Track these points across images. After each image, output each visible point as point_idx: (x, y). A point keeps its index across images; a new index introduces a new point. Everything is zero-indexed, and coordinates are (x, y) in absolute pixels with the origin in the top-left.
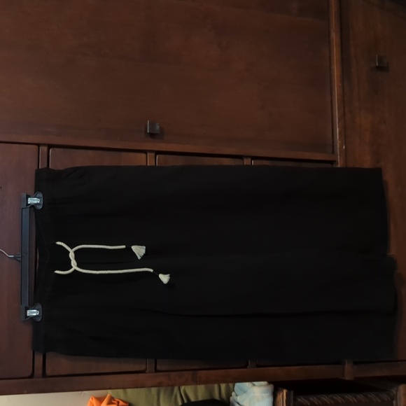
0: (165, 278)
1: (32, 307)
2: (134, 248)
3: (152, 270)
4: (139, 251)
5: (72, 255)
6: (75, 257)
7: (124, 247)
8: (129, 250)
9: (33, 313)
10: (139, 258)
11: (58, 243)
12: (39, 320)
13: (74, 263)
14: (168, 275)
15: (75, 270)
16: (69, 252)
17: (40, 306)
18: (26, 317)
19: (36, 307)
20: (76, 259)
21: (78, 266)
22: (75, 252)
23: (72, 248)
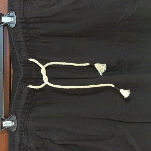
0: (125, 93)
1: (7, 118)
2: (97, 66)
3: (113, 86)
4: (101, 68)
5: (43, 71)
6: (47, 73)
7: (88, 64)
8: (92, 67)
9: (8, 124)
10: (101, 74)
11: (31, 60)
12: (14, 130)
13: (45, 78)
14: (129, 90)
15: (47, 85)
16: (41, 68)
17: (14, 118)
18: (2, 128)
19: (12, 119)
20: (47, 74)
21: (49, 81)
22: (46, 68)
23: (43, 65)
